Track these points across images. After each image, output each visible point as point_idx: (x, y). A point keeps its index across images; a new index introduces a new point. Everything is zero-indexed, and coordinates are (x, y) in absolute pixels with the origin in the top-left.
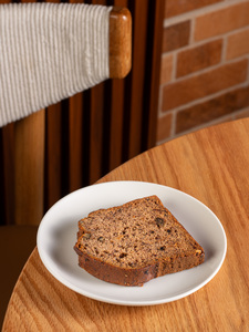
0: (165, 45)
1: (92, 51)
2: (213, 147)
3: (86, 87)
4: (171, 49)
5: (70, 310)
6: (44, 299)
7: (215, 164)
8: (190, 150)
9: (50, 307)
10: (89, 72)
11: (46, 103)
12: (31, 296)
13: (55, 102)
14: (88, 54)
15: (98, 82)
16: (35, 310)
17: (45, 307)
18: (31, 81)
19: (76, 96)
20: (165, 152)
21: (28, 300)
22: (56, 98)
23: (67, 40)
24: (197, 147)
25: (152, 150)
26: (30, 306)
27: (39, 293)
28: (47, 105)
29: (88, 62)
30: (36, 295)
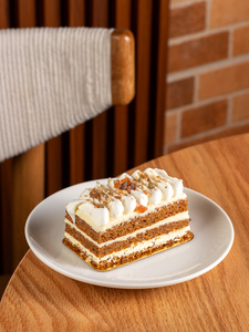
0: (169, 102)
1: (94, 76)
2: (224, 156)
3: (88, 117)
4: (175, 106)
5: (71, 301)
6: (42, 291)
7: (227, 170)
8: (199, 158)
9: (49, 298)
10: (91, 99)
11: (46, 136)
12: (28, 288)
13: (55, 135)
14: (90, 80)
15: (100, 111)
16: (32, 301)
17: (44, 298)
18: (29, 111)
19: (77, 127)
20: (173, 160)
21: (24, 292)
22: (56, 131)
23: (67, 65)
24: (207, 156)
25: (159, 159)
26: (26, 297)
27: (37, 286)
28: (46, 138)
29: (89, 88)
30: (33, 287)
